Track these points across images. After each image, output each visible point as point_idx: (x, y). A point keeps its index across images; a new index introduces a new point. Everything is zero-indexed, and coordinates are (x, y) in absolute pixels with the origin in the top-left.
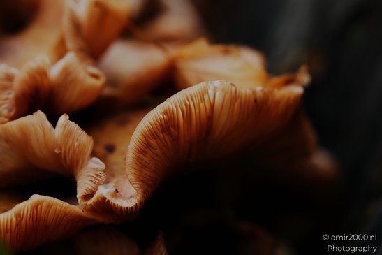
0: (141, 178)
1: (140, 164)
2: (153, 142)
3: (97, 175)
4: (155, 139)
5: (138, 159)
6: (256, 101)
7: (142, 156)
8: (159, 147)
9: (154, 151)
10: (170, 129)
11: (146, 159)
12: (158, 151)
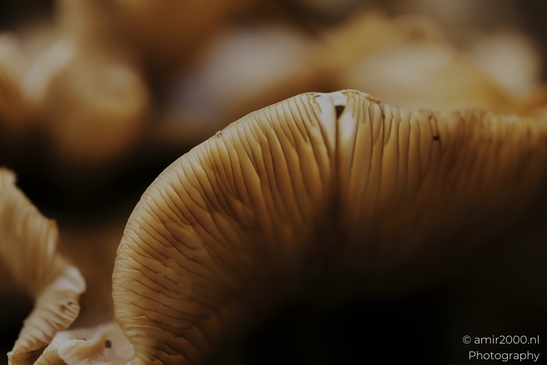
0: (152, 315)
1: (153, 283)
2: (188, 232)
3: (63, 308)
4: (192, 224)
5: (146, 271)
6: (437, 138)
7: (157, 264)
8: (206, 243)
9: (189, 252)
10: (229, 203)
11: (169, 272)
12: (203, 253)
